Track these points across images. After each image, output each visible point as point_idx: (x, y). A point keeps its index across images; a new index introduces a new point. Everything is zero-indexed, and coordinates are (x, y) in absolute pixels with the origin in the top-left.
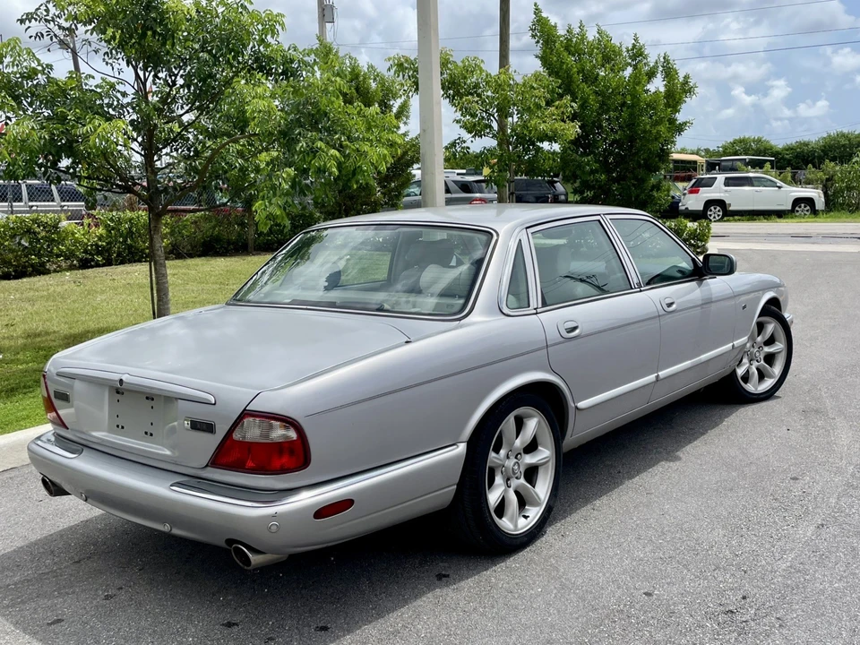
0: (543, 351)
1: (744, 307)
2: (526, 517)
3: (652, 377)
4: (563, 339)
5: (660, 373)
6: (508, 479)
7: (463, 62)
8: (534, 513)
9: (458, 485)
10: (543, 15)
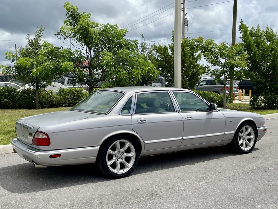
1: (231, 122)
2: (123, 170)
3: (180, 138)
4: (138, 123)
5: (183, 137)
7: (207, 41)
8: (126, 170)
9: (97, 157)
10: (244, 23)
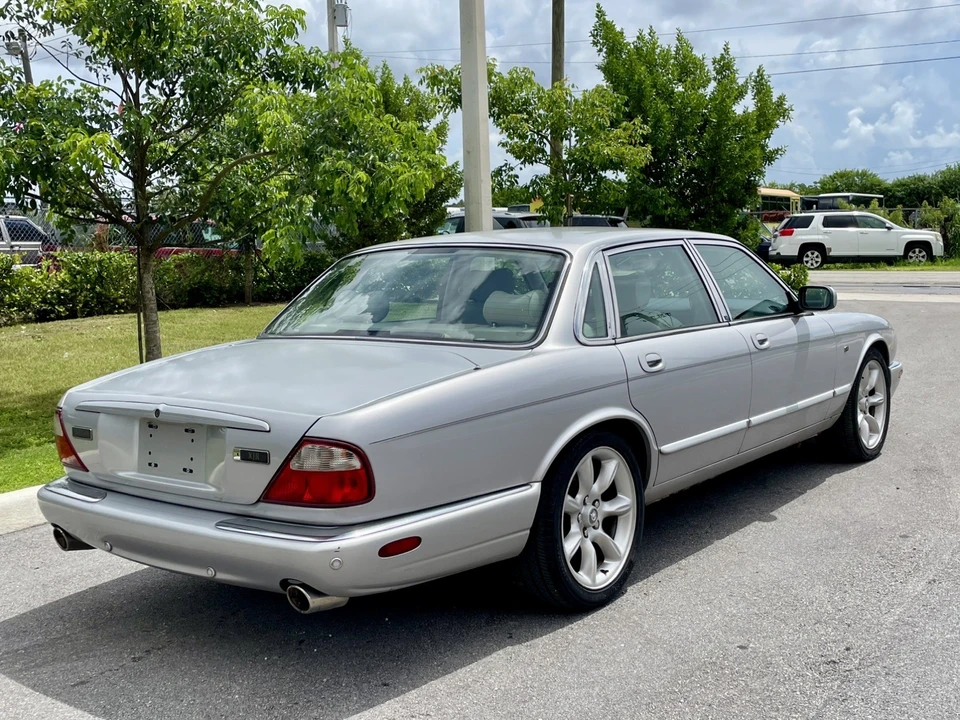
0: (623, 385)
1: (846, 350)
2: (605, 572)
3: (743, 423)
4: (644, 373)
5: (751, 419)
6: (585, 529)
7: (510, 73)
8: (614, 568)
9: (532, 530)
10: (607, 19)
